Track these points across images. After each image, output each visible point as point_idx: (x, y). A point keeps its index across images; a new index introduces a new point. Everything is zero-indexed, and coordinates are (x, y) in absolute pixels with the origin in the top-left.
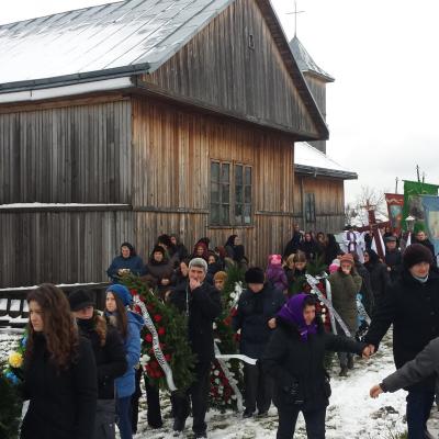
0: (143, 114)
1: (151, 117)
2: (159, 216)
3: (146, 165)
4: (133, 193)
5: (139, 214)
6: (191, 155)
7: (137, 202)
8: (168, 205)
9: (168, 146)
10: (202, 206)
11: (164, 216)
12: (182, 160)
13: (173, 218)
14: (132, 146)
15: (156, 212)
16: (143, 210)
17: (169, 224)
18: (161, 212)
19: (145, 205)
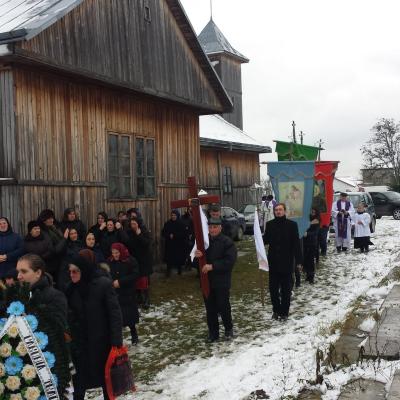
0: (28, 84)
1: (37, 88)
2: (50, 190)
3: (32, 138)
4: (18, 166)
5: (25, 188)
6: (85, 128)
7: (23, 176)
8: (60, 178)
9: (58, 118)
10: (99, 179)
11: (56, 190)
12: (75, 132)
13: (67, 192)
14: (16, 118)
15: (47, 186)
16: (31, 184)
17: (61, 198)
18: (53, 186)
19: (33, 178)
